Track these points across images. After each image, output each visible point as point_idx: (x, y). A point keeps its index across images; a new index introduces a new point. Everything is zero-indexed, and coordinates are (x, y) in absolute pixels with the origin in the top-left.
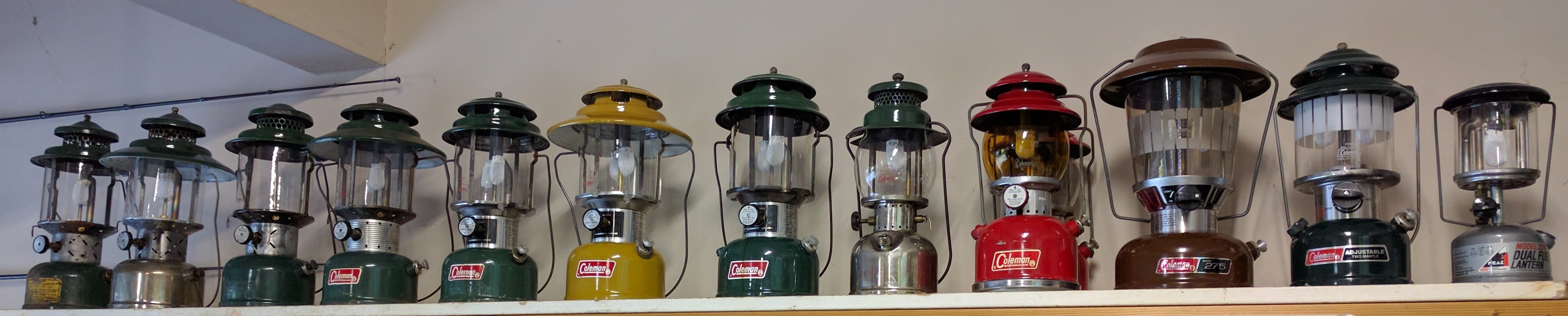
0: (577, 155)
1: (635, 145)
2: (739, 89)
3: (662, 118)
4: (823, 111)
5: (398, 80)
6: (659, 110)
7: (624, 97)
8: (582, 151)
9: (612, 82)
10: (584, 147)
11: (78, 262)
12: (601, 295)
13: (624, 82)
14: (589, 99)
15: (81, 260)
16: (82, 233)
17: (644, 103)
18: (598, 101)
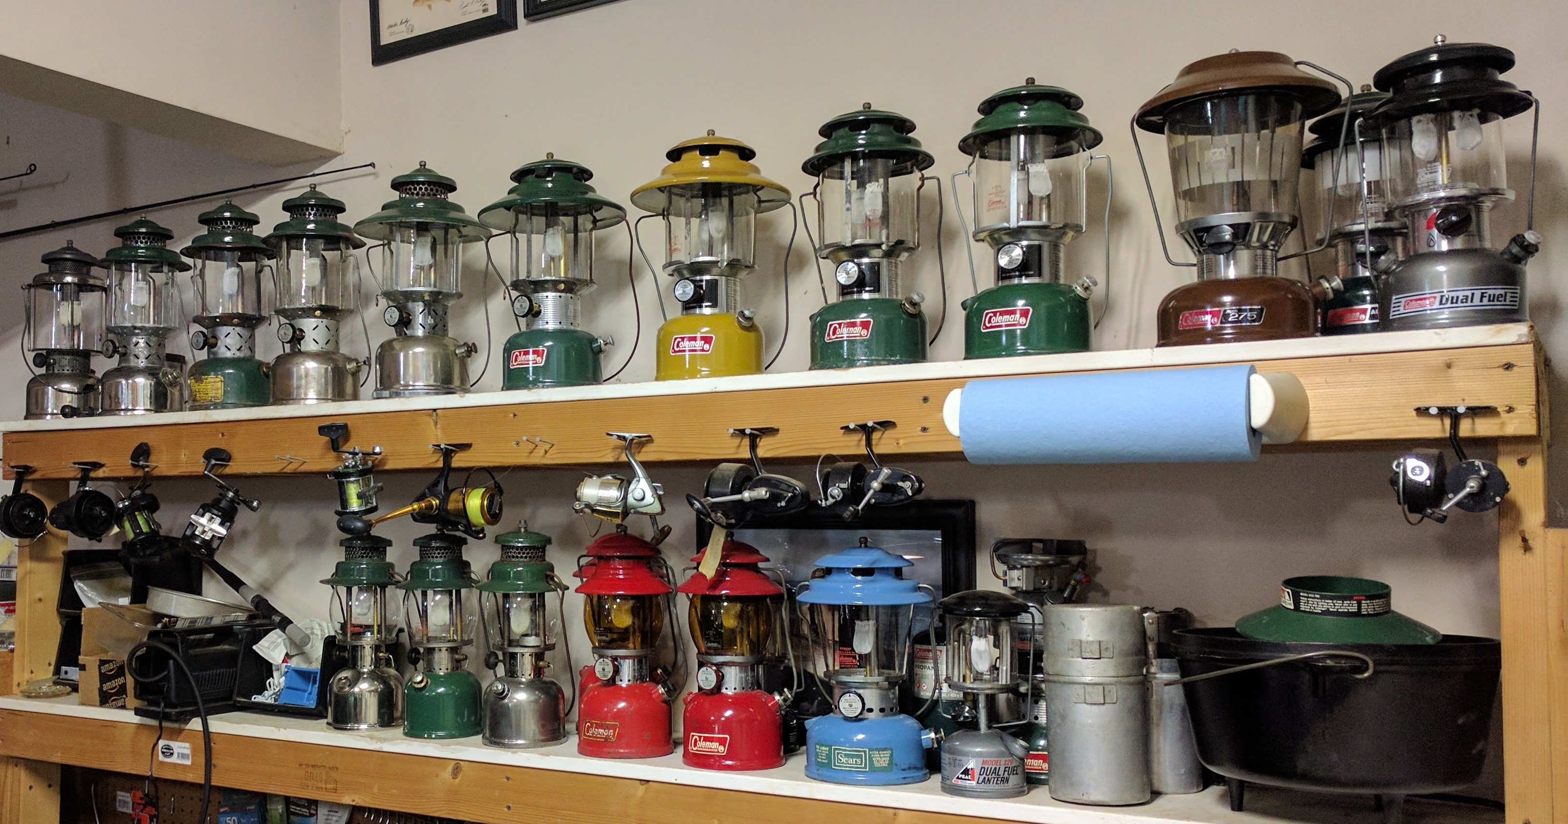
0: (661, 217)
1: (725, 201)
2: (828, 130)
3: (756, 170)
4: (925, 148)
5: (372, 165)
6: (750, 162)
7: (709, 150)
8: (665, 214)
9: (696, 134)
10: (669, 209)
11: (236, 356)
12: (693, 374)
13: (711, 132)
14: (675, 155)
15: (239, 354)
16: (236, 325)
17: (736, 156)
18: (685, 157)
